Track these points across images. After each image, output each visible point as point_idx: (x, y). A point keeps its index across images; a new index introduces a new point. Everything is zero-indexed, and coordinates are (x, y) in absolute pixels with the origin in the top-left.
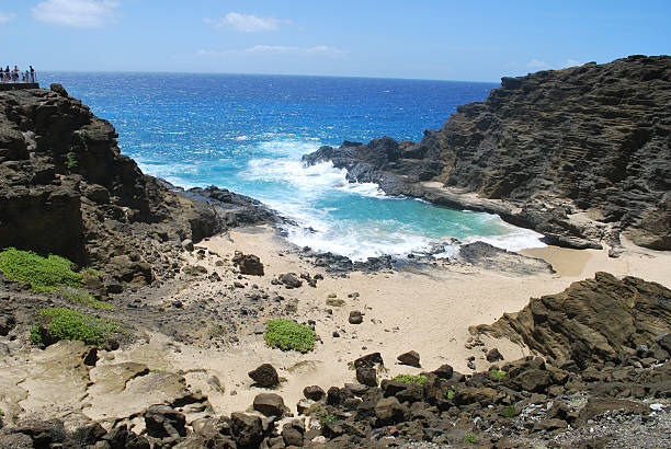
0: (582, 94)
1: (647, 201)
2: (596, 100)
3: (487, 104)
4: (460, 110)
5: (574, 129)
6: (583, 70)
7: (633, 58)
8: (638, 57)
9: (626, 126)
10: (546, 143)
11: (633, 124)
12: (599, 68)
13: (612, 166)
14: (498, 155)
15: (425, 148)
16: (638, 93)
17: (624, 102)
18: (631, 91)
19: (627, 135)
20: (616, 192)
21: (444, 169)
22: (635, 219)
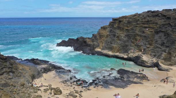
0: (137, 22)
1: (162, 51)
2: (141, 23)
3: (109, 26)
4: (101, 28)
5: (137, 32)
6: (135, 15)
7: (148, 12)
8: (150, 11)
9: (152, 30)
10: (129, 36)
11: (153, 30)
12: (140, 15)
13: (151, 42)
14: (116, 40)
15: (93, 39)
16: (153, 21)
17: (149, 24)
18: (151, 20)
19: (152, 33)
20: (153, 49)
21: (100, 45)
22: (161, 57)
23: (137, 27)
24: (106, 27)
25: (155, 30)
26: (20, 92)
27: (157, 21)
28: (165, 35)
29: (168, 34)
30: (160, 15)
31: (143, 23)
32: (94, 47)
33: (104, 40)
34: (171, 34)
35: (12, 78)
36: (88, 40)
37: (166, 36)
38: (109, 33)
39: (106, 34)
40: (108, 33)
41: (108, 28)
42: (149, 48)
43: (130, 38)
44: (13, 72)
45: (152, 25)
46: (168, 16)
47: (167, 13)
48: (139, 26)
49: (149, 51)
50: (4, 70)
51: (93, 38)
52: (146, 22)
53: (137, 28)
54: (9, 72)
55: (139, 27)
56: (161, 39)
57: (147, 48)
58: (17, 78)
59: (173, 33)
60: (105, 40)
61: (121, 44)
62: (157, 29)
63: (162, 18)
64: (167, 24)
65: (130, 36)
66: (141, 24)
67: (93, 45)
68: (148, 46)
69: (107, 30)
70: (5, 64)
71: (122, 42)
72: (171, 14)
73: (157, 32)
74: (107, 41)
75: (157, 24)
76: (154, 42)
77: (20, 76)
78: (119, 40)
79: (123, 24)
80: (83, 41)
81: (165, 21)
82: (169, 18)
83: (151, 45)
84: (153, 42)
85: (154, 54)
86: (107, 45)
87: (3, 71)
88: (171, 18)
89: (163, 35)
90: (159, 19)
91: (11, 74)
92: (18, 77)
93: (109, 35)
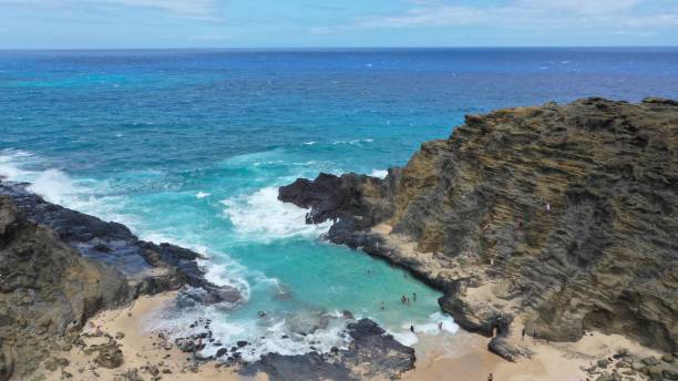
0: (528, 143)
1: (558, 277)
3: (449, 143)
4: (423, 148)
5: (510, 185)
7: (591, 101)
9: (559, 186)
11: (566, 183)
13: (533, 233)
14: (441, 205)
15: (386, 188)
16: (579, 147)
17: (565, 156)
18: (573, 144)
19: (557, 196)
20: (531, 264)
21: (397, 212)
22: (538, 299)
23: (520, 162)
24: (435, 149)
25: (571, 186)
26: (29, 342)
27: (596, 149)
28: (596, 214)
29: (604, 211)
30: (619, 121)
31: (543, 152)
32: (376, 216)
33: (410, 197)
34: (615, 212)
35: (32, 304)
36: (368, 187)
37: (599, 218)
38: (440, 170)
39: (427, 175)
40: (435, 172)
41: (441, 153)
42: (520, 254)
43: (485, 205)
44: (38, 289)
45: (571, 162)
46: (643, 132)
47: (650, 116)
48: (526, 160)
49: (513, 268)
50: (19, 280)
51: (387, 184)
52: (557, 147)
53: (519, 166)
54: (28, 287)
55: (527, 164)
56: (581, 224)
57: (513, 254)
58: (44, 304)
59: (623, 210)
60: (416, 196)
61: (448, 222)
62: (580, 182)
63: (619, 136)
64: (622, 170)
65: (487, 194)
66: (538, 155)
67: (376, 209)
68: (521, 247)
69: (435, 158)
70: (22, 265)
71: (455, 216)
72: (658, 122)
73: (576, 197)
74: (423, 199)
75: (590, 161)
76: (552, 233)
77: (53, 300)
78: (452, 205)
79: (488, 144)
80: (352, 189)
81: (623, 153)
82: (641, 142)
83: (532, 243)
84: (543, 235)
85: (525, 281)
86: (414, 217)
87: (13, 284)
88: (650, 144)
89: (592, 212)
90: (606, 143)
91: (31, 292)
92: (47, 301)
93: (438, 179)
